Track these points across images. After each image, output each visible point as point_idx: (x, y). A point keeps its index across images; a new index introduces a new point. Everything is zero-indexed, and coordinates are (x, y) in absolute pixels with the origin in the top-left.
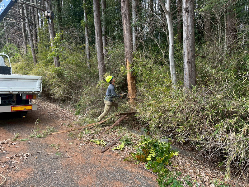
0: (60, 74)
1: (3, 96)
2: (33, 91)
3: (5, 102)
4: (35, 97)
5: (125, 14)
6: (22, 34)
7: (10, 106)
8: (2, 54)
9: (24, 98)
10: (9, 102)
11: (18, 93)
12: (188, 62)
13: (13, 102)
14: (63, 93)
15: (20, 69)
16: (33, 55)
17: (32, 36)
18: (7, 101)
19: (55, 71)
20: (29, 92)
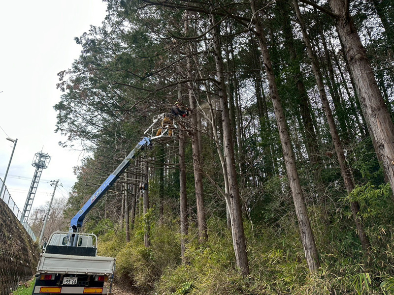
0: (145, 256)
1: (79, 277)
2: (105, 272)
3: (80, 283)
4: (106, 280)
5: (198, 194)
6: (121, 206)
7: (83, 288)
8: (91, 234)
9: (96, 279)
10: (84, 283)
11: (92, 274)
12: (237, 244)
13: (87, 283)
14: (146, 279)
15: (110, 249)
16: (126, 232)
17: (129, 209)
18: (82, 282)
19: (140, 252)
20: (102, 273)
